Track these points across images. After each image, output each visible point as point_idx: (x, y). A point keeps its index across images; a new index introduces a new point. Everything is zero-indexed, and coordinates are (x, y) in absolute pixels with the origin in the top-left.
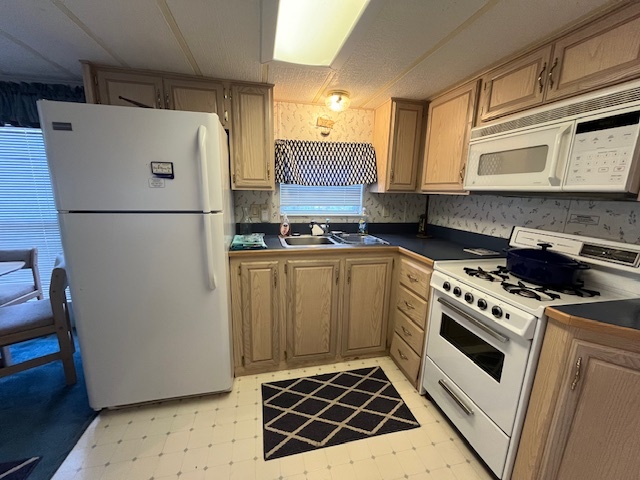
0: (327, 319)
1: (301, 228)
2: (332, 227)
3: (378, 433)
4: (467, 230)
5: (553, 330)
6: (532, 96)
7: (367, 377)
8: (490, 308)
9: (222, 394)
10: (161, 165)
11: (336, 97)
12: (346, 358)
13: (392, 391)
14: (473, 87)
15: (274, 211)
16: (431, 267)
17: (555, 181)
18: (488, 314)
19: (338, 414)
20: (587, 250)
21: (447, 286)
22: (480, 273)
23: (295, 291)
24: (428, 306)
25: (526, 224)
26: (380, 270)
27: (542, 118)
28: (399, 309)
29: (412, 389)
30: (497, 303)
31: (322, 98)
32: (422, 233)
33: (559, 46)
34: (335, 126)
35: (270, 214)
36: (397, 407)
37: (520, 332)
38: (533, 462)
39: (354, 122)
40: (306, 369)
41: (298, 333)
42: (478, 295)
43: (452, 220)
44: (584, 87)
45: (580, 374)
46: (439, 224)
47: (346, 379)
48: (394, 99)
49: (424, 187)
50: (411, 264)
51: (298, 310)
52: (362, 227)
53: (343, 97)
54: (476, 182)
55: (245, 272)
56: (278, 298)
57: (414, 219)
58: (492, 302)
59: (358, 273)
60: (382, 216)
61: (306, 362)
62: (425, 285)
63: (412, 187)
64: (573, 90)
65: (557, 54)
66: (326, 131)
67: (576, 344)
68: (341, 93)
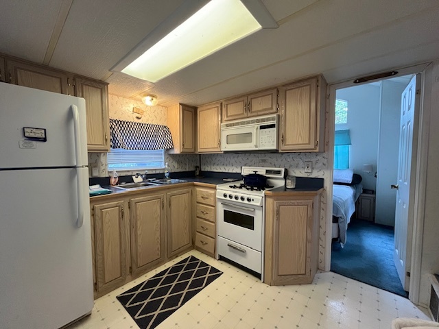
0: (158, 233)
1: (126, 179)
2: (148, 176)
3: (206, 286)
4: (221, 171)
5: (268, 199)
6: (243, 114)
7: (187, 263)
8: (246, 199)
9: (85, 318)
10: (34, 130)
11: (149, 98)
12: (170, 259)
13: (203, 264)
14: (219, 105)
15: (102, 168)
16: (215, 188)
17: (256, 146)
18: (246, 201)
19: (180, 287)
20: (268, 172)
21: (225, 196)
22: (235, 187)
23: (136, 219)
24: (215, 210)
25: (245, 165)
26: (186, 197)
27: (248, 122)
28: (198, 217)
29: (213, 259)
30: (248, 196)
31: (139, 97)
32: (199, 175)
33: (249, 97)
34: (144, 113)
35: (99, 171)
36: (209, 269)
37: (258, 204)
38: (270, 257)
39: (156, 113)
40: (146, 275)
41: (140, 250)
42: (240, 195)
43: (212, 167)
44: (259, 113)
45: (278, 213)
46: (206, 170)
47: (176, 269)
48: (180, 104)
49: (199, 150)
50: (203, 190)
51: (139, 232)
52: (167, 175)
53: (154, 99)
54: (226, 147)
55: (98, 212)
56: (125, 227)
57: (192, 169)
58: (246, 196)
59: (174, 201)
60: (176, 168)
61: (146, 270)
62: (212, 199)
63: (192, 151)
64: (256, 114)
65: (249, 100)
66: (140, 116)
67: (275, 202)
68: (153, 96)
